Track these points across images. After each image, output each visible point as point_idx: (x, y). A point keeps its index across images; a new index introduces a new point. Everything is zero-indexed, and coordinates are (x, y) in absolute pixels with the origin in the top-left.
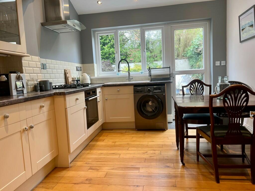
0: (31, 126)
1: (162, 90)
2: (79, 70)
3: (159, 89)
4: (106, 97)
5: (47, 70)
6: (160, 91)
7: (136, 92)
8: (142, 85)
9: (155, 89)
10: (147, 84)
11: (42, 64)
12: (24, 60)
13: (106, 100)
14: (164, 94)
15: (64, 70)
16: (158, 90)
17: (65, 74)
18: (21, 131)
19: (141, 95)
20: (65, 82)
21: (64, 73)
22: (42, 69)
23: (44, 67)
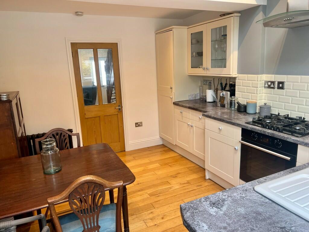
5: (287, 90)
11: (278, 82)
22: (273, 88)
23: (281, 85)
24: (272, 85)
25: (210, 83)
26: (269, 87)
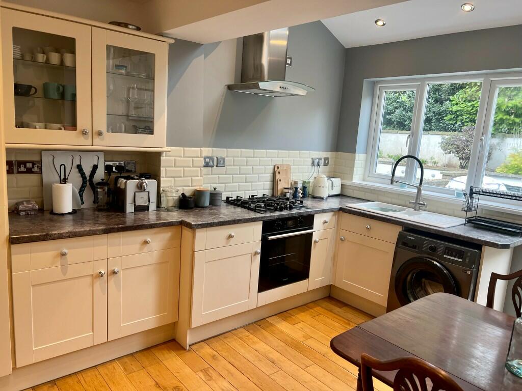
0: (114, 270)
1: (467, 260)
2: (318, 165)
3: (460, 254)
4: (344, 234)
5: (227, 167)
6: (461, 260)
7: (402, 242)
8: (422, 231)
9: (449, 251)
10: (434, 232)
11: (217, 157)
12: (166, 156)
13: (341, 239)
14: (469, 272)
15: (273, 167)
16: (455, 257)
17: (274, 174)
18: (92, 275)
19: (410, 254)
20: (272, 188)
21: (272, 171)
22: (212, 166)
23: (220, 163)
24: (211, 162)
25: (63, 167)
26: (207, 165)
